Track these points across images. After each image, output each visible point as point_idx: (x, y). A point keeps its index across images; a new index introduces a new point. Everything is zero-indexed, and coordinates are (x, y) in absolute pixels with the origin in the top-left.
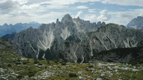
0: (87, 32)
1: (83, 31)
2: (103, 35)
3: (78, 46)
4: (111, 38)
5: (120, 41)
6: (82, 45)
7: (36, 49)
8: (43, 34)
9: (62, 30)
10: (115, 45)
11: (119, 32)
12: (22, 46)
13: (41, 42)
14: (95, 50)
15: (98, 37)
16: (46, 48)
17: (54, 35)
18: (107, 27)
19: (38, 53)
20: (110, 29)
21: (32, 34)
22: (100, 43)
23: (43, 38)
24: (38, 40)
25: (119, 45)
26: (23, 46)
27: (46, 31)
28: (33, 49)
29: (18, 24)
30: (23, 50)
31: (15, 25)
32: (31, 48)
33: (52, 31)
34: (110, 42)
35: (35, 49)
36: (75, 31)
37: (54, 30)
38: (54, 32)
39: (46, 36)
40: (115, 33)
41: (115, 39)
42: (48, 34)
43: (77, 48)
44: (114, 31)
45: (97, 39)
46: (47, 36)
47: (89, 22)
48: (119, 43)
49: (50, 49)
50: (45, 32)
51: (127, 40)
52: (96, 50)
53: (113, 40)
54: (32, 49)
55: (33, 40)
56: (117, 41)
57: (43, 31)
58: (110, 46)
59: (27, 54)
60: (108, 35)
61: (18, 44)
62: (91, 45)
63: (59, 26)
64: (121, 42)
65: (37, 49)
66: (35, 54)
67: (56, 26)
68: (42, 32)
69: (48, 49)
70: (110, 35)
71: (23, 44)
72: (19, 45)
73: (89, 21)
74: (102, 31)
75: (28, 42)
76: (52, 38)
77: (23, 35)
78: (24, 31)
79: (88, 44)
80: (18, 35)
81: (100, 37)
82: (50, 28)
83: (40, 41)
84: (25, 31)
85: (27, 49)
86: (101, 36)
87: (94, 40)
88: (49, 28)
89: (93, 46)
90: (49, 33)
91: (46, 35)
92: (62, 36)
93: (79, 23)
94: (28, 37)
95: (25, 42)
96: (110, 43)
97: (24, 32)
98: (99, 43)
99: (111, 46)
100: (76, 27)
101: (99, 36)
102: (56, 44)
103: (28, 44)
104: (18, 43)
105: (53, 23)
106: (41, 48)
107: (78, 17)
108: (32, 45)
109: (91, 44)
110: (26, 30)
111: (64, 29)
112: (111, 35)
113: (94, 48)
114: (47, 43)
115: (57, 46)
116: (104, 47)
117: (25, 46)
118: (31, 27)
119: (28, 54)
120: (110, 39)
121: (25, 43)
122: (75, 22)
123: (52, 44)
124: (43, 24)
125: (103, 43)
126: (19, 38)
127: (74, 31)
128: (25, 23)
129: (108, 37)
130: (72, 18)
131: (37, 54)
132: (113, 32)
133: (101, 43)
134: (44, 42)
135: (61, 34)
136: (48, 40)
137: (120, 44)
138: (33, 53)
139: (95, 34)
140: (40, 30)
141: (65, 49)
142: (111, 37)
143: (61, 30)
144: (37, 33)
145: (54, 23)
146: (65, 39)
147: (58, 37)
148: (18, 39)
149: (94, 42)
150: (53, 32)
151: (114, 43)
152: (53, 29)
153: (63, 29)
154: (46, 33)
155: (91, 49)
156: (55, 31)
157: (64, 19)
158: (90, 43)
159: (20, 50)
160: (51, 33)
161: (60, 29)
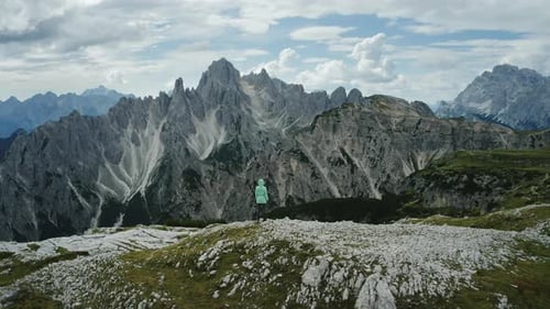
0: (293, 128)
1: (276, 125)
2: (328, 142)
3: (232, 187)
4: (357, 156)
5: (389, 167)
6: (248, 181)
7: (89, 194)
8: (121, 138)
9: (196, 121)
10: (370, 179)
11: (389, 131)
12: (36, 184)
13: (113, 167)
14: (295, 201)
15: (309, 151)
16: (128, 193)
17: (164, 140)
18: (345, 114)
19: (99, 213)
20: (356, 121)
21: (77, 138)
22: (313, 175)
23: (121, 153)
24: (99, 162)
25: (384, 179)
26: (41, 186)
27: (135, 127)
28: (80, 198)
29: (38, 96)
30: (39, 200)
31: (28, 102)
32: (72, 191)
33: (157, 128)
34: (353, 168)
35: (86, 195)
36: (244, 127)
37: (165, 121)
38: (163, 129)
39: (133, 146)
40: (374, 136)
41: (372, 159)
42: (143, 135)
43: (228, 193)
44: (370, 129)
45: (304, 159)
46: (137, 144)
47: (303, 90)
48: (384, 172)
49: (143, 194)
50: (129, 130)
51: (419, 159)
52: (299, 199)
53: (364, 160)
54: (75, 198)
55: (81, 163)
56: (378, 167)
57: (123, 126)
58: (349, 185)
59: (55, 215)
60: (345, 143)
61: (21, 178)
62: (283, 181)
63: (183, 108)
64: (392, 171)
65: (96, 197)
66: (85, 216)
67: (172, 107)
68: (119, 130)
69: (139, 194)
70: (353, 142)
71: (42, 178)
72: (24, 181)
73: (299, 88)
74: (326, 128)
75: (59, 170)
76: (154, 153)
77: (42, 142)
78: (44, 126)
79: (270, 175)
80: (24, 144)
81: (316, 152)
82: (151, 115)
83: (108, 165)
84: (50, 130)
85: (56, 198)
86: (319, 146)
87: (294, 164)
88: (146, 116)
89: (288, 183)
90: (146, 132)
91: (133, 141)
92: (193, 144)
93: (264, 94)
94: (61, 152)
95: (49, 170)
96: (352, 172)
97: (46, 133)
98: (309, 175)
99: (353, 186)
100: (249, 110)
101: (313, 146)
102: (165, 177)
103: (59, 176)
104: (21, 174)
105: (163, 94)
106: (113, 192)
107: (264, 70)
108: (77, 182)
109: (283, 176)
110: (53, 126)
111: (202, 117)
112: (356, 144)
113: (291, 193)
114: (135, 171)
115: (169, 183)
116: (328, 189)
117: (48, 183)
118: (75, 111)
119: (57, 214)
120: (354, 158)
121: (49, 174)
122: (249, 90)
123: (153, 175)
124: (124, 98)
125: (324, 171)
126: (27, 155)
127: (238, 126)
128: (65, 93)
129: (348, 152)
130: (242, 75)
131: (94, 215)
132: (366, 130)
133: (315, 175)
134: (123, 170)
135: (191, 137)
136: (139, 159)
137: (389, 177)
138: (77, 211)
139: (299, 139)
140: (112, 122)
141: (184, 199)
142: (358, 149)
143: (191, 123)
144: (100, 134)
145: (166, 96)
146: (206, 155)
147: (177, 149)
148: (23, 159)
149: (294, 169)
150: (160, 130)
151: (367, 171)
152: (161, 118)
153: (198, 117)
154: (134, 134)
155: (282, 196)
156: (167, 128)
157: (209, 80)
158: (280, 175)
159: (28, 202)
160: (153, 134)
161: (186, 118)
